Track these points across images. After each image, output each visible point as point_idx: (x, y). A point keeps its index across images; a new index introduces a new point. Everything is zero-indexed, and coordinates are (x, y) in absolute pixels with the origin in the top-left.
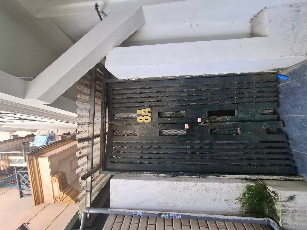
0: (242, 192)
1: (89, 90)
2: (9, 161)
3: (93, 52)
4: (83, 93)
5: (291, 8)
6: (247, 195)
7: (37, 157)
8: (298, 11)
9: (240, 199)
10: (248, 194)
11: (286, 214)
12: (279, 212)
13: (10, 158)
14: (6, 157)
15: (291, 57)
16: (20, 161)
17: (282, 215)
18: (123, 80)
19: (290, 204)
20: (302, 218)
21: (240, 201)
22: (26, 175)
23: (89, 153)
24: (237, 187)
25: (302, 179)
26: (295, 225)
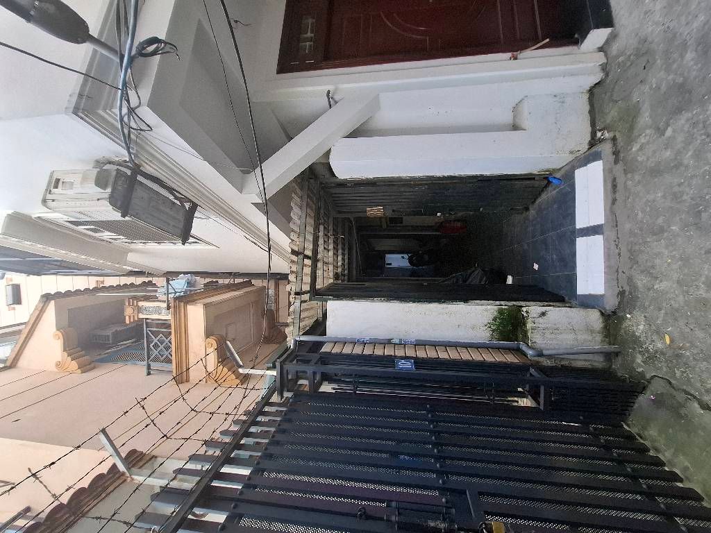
0: (492, 317)
1: (300, 190)
2: (139, 310)
4: (296, 193)
5: (555, 99)
6: (498, 320)
7: (187, 303)
8: (563, 102)
9: (489, 326)
10: (500, 319)
11: (536, 331)
12: (529, 330)
13: (141, 304)
14: (135, 302)
15: (552, 155)
16: (158, 310)
17: (532, 332)
19: (541, 320)
20: (553, 336)
22: (161, 335)
23: (299, 272)
24: (486, 310)
26: (545, 343)
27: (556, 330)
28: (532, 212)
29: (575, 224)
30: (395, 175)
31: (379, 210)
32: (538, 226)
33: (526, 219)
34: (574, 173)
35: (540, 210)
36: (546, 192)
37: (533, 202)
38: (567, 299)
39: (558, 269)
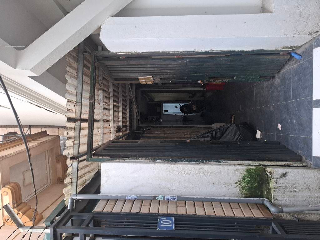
0: (242, 176)
1: (76, 63)
3: (90, 23)
4: (72, 66)
6: (246, 179)
9: (239, 183)
10: (248, 177)
11: (278, 190)
12: (272, 188)
15: (294, 36)
17: (274, 191)
18: (116, 53)
19: (282, 180)
20: (292, 194)
21: (240, 185)
23: (76, 136)
24: (237, 170)
25: (306, 164)
26: (285, 200)
27: (294, 188)
28: (277, 81)
29: (312, 95)
30: (161, 50)
31: (149, 79)
32: (282, 93)
33: (272, 85)
34: (312, 51)
35: (283, 80)
36: (288, 65)
37: (278, 73)
38: (304, 158)
39: (297, 132)
